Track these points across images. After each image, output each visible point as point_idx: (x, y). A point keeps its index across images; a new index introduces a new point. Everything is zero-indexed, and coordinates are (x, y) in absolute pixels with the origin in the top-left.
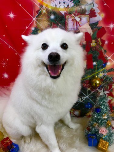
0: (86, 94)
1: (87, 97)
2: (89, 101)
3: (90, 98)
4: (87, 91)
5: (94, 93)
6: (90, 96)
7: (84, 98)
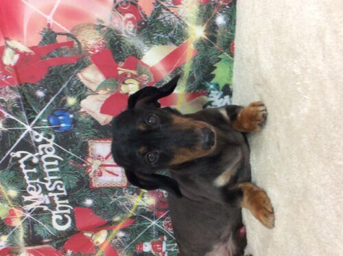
0: (20, 132)
1: (28, 128)
2: (45, 120)
3: (30, 121)
4: (6, 129)
5: (10, 110)
6: (23, 121)
7: (37, 137)
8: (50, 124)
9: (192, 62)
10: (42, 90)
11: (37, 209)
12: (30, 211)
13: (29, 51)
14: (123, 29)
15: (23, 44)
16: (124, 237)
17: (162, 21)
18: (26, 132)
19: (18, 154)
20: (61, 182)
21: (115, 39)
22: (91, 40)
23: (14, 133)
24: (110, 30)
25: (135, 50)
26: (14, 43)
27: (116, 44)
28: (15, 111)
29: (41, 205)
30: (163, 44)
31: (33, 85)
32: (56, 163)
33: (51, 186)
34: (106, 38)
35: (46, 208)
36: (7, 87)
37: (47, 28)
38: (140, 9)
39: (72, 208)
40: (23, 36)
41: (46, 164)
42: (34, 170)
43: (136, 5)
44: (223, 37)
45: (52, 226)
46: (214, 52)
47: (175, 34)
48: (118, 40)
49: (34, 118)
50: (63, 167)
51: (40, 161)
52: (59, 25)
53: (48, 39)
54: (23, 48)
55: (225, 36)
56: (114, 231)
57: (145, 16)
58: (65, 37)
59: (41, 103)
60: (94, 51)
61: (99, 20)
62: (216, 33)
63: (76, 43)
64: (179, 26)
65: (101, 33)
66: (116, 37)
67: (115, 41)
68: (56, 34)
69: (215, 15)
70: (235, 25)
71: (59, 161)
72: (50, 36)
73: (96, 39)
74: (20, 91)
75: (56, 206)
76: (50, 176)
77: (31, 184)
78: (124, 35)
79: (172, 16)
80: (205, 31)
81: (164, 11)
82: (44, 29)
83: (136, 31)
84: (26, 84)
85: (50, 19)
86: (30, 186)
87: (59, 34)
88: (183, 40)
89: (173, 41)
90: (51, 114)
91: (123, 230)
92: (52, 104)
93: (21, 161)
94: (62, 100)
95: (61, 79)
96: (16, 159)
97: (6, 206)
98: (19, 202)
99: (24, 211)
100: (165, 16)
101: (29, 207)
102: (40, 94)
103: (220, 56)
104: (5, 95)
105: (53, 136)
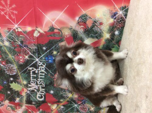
8: (45, 60)
9: (103, 46)
10: (45, 47)
11: (33, 90)
12: (29, 91)
13: (43, 33)
14: (79, 31)
15: (42, 30)
16: (63, 109)
17: (94, 30)
18: (36, 61)
19: (31, 68)
20: (43, 82)
21: (75, 33)
22: (67, 33)
23: (31, 61)
24: (74, 30)
25: (82, 39)
26: (39, 29)
27: (75, 35)
28: (34, 53)
29: (34, 89)
30: (93, 38)
31: (42, 45)
32: (44, 74)
33: (39, 83)
34: (72, 33)
35: (36, 91)
36: (33, 44)
37: (52, 26)
38: (87, 25)
39: (45, 93)
40: (43, 27)
41: (40, 74)
42: (35, 76)
43: (86, 23)
44: (117, 39)
45: (36, 98)
46: (112, 44)
47: (98, 35)
48: (76, 34)
49: (40, 57)
50: (46, 76)
51: (38, 72)
52: (56, 25)
53: (51, 30)
54: (42, 31)
55: (118, 39)
56: (60, 105)
57: (88, 27)
58: (58, 30)
59: (44, 52)
60: (67, 37)
61: (71, 26)
62: (114, 37)
63: (61, 33)
64: (100, 33)
65: (71, 31)
66: (76, 33)
67: (75, 34)
68: (54, 29)
69: (115, 31)
70: (122, 35)
71: (45, 74)
72: (52, 29)
73: (69, 33)
74: (37, 46)
75: (40, 90)
76: (40, 79)
77: (32, 80)
78: (79, 33)
79: (98, 29)
80: (110, 36)
81: (95, 27)
82: (51, 26)
83: (83, 32)
84: (40, 44)
85: (53, 23)
86: (32, 81)
87: (56, 29)
88: (101, 38)
89: (97, 37)
90: (47, 56)
91: (63, 105)
92: (48, 52)
93: (31, 71)
94: (51, 52)
95: (53, 44)
96: (30, 70)
97: (22, 87)
98: (27, 86)
99: (27, 90)
100: (95, 29)
101: (29, 89)
102: (44, 48)
103: (114, 46)
104: (31, 47)
105: (45, 64)
